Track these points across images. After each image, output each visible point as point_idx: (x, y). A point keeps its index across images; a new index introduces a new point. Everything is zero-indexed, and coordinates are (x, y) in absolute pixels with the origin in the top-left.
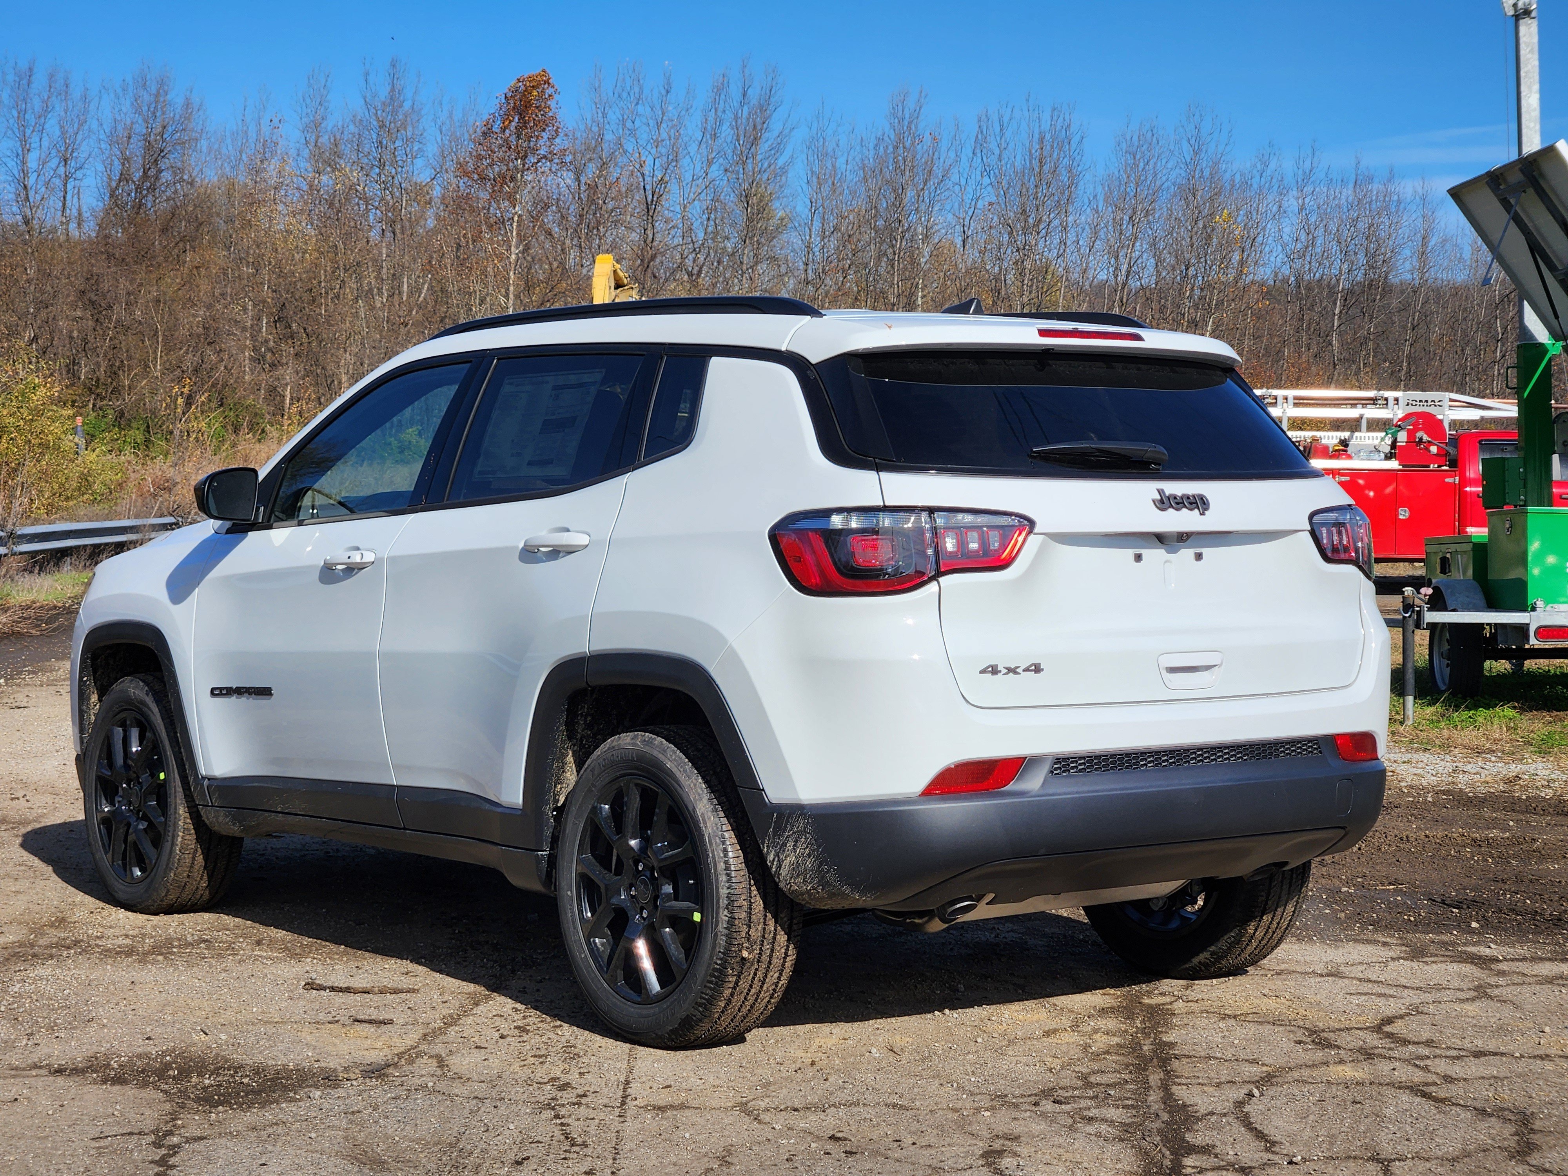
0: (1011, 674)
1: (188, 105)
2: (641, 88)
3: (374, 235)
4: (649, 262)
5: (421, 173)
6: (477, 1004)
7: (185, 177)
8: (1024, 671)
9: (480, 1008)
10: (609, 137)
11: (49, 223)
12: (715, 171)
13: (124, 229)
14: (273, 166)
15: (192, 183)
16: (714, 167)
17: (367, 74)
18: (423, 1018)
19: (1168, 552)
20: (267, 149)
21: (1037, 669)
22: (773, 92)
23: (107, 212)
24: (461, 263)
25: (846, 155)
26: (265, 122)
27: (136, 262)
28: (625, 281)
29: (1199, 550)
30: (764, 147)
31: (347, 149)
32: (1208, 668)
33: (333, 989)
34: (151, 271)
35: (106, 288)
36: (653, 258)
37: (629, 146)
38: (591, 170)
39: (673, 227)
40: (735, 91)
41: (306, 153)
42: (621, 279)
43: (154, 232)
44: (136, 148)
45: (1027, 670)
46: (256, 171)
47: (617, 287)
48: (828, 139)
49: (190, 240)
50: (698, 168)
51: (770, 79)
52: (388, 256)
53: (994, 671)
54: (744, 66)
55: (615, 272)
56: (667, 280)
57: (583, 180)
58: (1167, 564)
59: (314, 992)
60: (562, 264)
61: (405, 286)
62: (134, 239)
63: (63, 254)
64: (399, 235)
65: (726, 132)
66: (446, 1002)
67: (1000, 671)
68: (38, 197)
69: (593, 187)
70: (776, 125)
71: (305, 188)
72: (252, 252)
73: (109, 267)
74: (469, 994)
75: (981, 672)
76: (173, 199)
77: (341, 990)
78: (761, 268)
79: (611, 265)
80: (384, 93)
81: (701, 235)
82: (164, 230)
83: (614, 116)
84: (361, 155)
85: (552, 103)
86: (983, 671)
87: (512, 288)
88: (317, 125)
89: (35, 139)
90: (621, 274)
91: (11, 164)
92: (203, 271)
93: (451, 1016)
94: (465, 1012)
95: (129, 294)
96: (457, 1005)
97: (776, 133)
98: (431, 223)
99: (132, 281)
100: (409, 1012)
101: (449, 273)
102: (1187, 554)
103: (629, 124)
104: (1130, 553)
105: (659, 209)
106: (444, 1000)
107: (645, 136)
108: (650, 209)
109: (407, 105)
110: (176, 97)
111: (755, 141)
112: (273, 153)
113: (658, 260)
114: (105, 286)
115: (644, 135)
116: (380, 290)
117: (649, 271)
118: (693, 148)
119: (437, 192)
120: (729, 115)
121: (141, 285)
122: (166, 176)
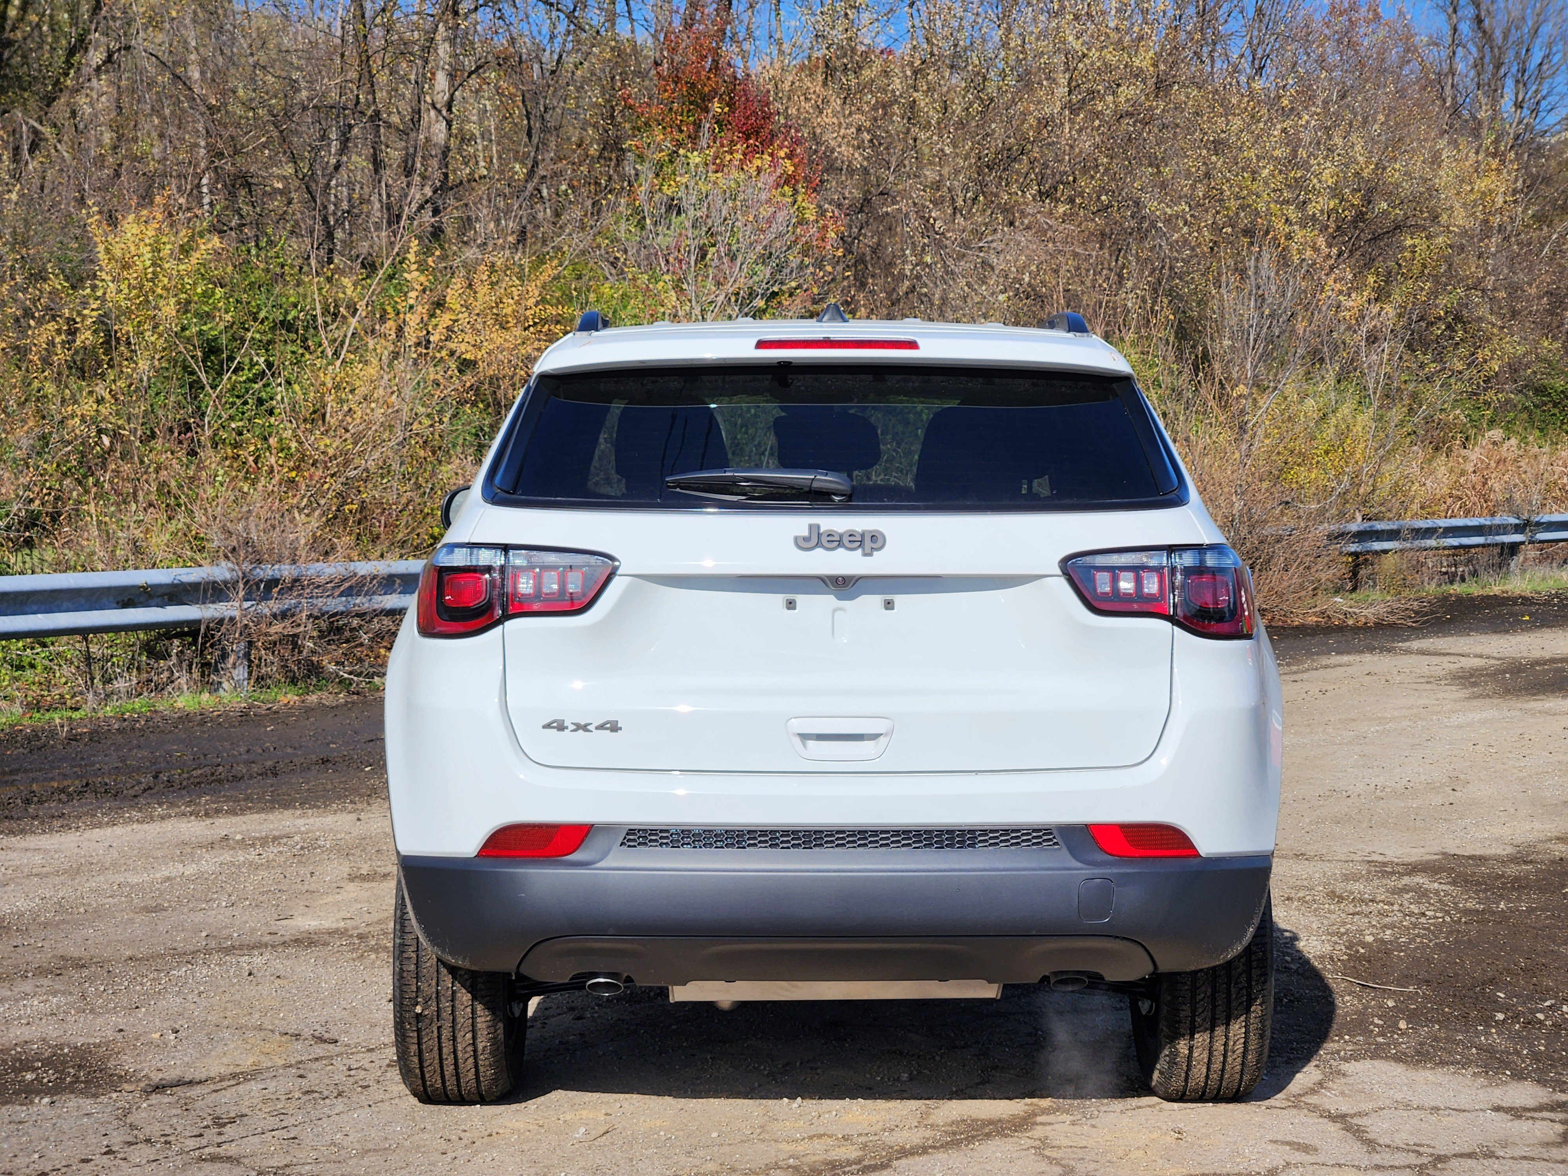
0: (581, 731)
8: (597, 728)
19: (839, 598)
21: (614, 727)
29: (889, 597)
32: (874, 737)
45: (601, 727)
53: (561, 727)
58: (838, 613)
67: (567, 728)
75: (544, 727)
86: (548, 726)
102: (872, 602)
104: (779, 599)
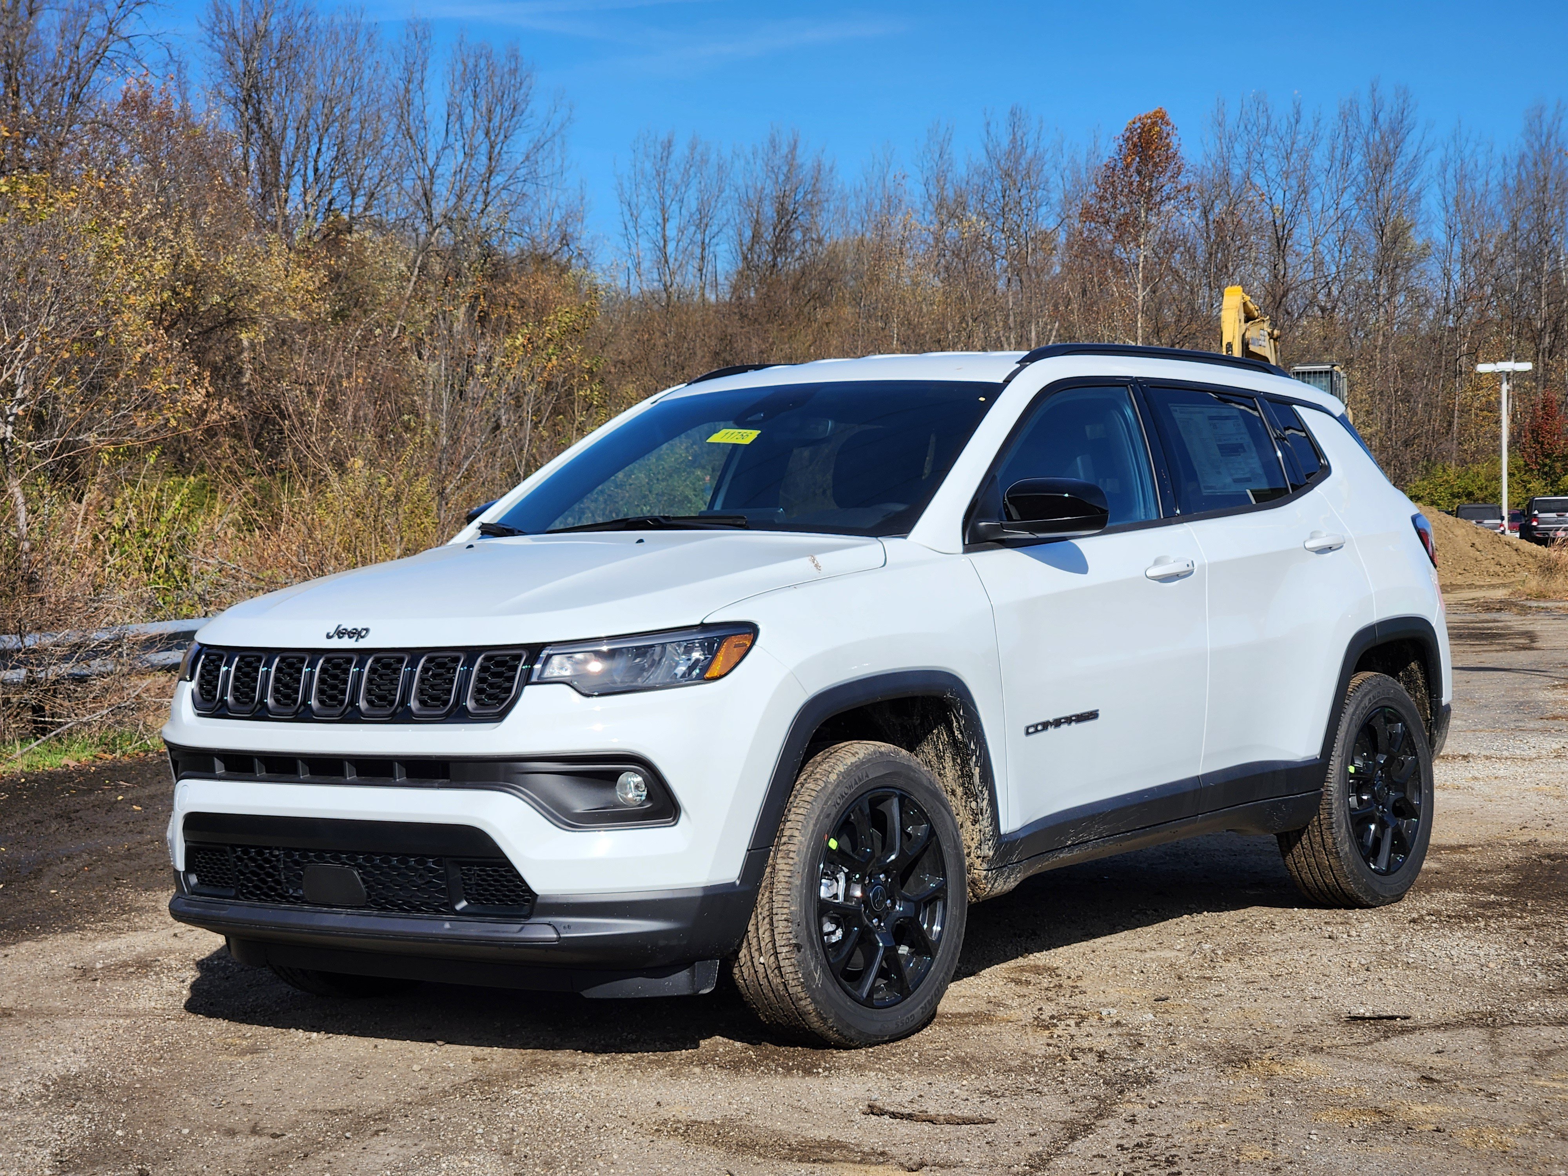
1: (819, 169)
2: (1268, 118)
3: (1001, 285)
4: (1281, 299)
5: (1047, 221)
6: (1073, 1138)
7: (814, 236)
9: (1077, 1143)
10: (1237, 172)
11: (687, 287)
12: (1347, 201)
13: (756, 290)
14: (898, 219)
15: (820, 241)
16: (1346, 196)
17: (988, 124)
18: (1005, 1157)
20: (892, 203)
22: (1405, 113)
23: (740, 273)
24: (1088, 309)
25: (1485, 176)
26: (890, 177)
27: (767, 322)
28: (1256, 314)
30: (1398, 171)
31: (972, 202)
33: (893, 1115)
34: (783, 330)
35: (739, 348)
36: (1285, 295)
37: (1259, 180)
38: (1219, 207)
39: (1305, 261)
40: (1366, 119)
41: (930, 207)
42: (1251, 311)
43: (785, 292)
44: (769, 211)
46: (881, 227)
47: (1247, 320)
48: (1467, 160)
49: (820, 299)
50: (1327, 198)
51: (1400, 101)
52: (1014, 304)
54: (1374, 90)
55: (1245, 304)
56: (1300, 316)
57: (1211, 218)
59: (874, 1117)
60: (1191, 304)
61: (1033, 334)
62: (766, 298)
63: (697, 317)
64: (1026, 284)
65: (1357, 160)
66: (1035, 1135)
68: (677, 264)
69: (1220, 224)
70: (1409, 149)
71: (931, 240)
72: (880, 306)
73: (742, 327)
74: (1065, 1122)
76: (803, 258)
77: (902, 1116)
78: (1401, 298)
79: (1240, 298)
80: (1005, 143)
81: (1334, 269)
82: (795, 289)
83: (1239, 150)
84: (986, 205)
85: (1174, 140)
87: (1140, 332)
88: (941, 178)
89: (675, 207)
90: (1251, 306)
91: (651, 232)
92: (832, 327)
93: (1039, 1155)
94: (1058, 1149)
95: (762, 352)
96: (1049, 1139)
97: (1411, 157)
98: (1058, 269)
99: (765, 340)
100: (987, 1148)
101: (1074, 318)
103: (1257, 157)
105: (1289, 243)
106: (1032, 1131)
107: (1274, 168)
108: (1281, 243)
109: (1030, 152)
110: (806, 159)
111: (1387, 167)
112: (898, 207)
113: (1290, 296)
114: (738, 345)
115: (1272, 168)
116: (1008, 338)
117: (1282, 307)
118: (1321, 179)
119: (1062, 238)
120: (1360, 141)
121: (774, 343)
122: (797, 236)
